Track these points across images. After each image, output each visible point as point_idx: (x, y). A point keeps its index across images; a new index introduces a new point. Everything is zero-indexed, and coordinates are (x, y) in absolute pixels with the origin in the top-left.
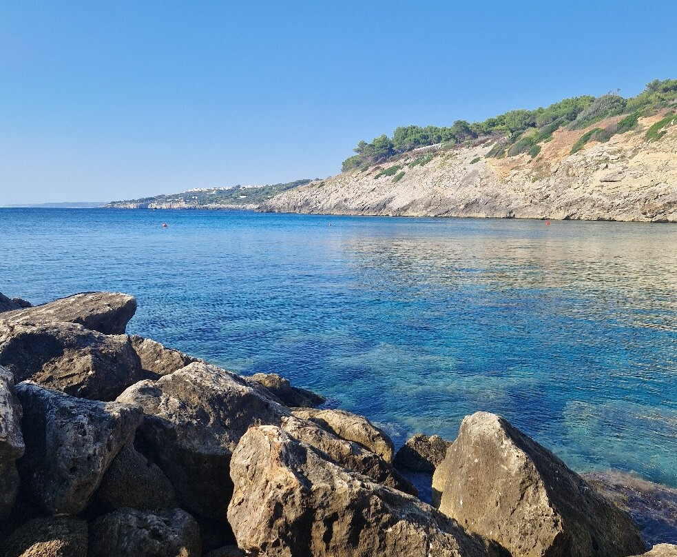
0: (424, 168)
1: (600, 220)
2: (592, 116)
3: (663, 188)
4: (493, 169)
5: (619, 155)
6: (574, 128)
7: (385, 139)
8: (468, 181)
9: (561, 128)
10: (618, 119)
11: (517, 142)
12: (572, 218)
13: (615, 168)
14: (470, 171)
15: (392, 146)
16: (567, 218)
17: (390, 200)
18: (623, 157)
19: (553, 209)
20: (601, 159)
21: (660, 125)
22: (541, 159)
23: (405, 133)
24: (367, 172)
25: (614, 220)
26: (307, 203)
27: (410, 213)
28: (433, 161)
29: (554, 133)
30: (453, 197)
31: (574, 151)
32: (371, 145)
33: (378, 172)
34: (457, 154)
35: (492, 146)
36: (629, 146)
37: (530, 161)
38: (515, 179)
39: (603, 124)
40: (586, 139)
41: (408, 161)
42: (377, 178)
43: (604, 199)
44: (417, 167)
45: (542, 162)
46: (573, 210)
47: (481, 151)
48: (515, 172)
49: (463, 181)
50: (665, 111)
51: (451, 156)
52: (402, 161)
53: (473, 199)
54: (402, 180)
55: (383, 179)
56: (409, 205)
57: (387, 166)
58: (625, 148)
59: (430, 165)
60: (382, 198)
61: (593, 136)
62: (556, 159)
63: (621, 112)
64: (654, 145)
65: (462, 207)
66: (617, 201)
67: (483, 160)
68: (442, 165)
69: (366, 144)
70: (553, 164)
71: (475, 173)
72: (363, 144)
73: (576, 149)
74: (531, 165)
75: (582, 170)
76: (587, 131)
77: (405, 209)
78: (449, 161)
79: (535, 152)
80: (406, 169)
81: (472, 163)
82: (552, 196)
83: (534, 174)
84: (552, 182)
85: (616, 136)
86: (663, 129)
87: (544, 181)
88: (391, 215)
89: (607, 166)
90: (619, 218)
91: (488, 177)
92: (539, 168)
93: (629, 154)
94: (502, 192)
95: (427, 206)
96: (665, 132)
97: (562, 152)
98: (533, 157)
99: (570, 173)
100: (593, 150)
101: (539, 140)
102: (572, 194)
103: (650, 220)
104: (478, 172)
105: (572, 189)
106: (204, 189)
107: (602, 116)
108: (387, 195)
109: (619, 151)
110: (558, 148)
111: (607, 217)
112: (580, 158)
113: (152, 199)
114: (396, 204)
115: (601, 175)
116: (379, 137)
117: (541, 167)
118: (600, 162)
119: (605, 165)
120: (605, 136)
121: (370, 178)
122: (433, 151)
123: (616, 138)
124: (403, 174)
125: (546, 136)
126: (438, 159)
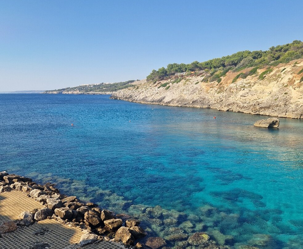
0: (178, 84)
1: (239, 112)
2: (241, 67)
3: (261, 100)
4: (204, 87)
5: (249, 85)
6: (234, 71)
7: (163, 69)
8: (194, 92)
9: (230, 71)
10: (251, 69)
11: (213, 76)
12: (230, 110)
13: (246, 90)
14: (195, 87)
15: (166, 72)
16: (228, 111)
17: (164, 98)
18: (250, 85)
19: (223, 106)
20: (242, 86)
21: (264, 73)
22: (221, 84)
23: (171, 66)
24: (155, 84)
25: (243, 112)
26: (131, 97)
27: (171, 104)
28: (181, 82)
29: (227, 73)
30: (188, 98)
31: (233, 82)
32: (158, 72)
33: (159, 85)
34: (190, 79)
35: (204, 77)
36: (252, 81)
37: (217, 85)
38: (211, 92)
39: (244, 71)
40: (238, 77)
41: (172, 81)
42: (159, 88)
43: (241, 103)
44: (175, 84)
45: (221, 85)
46: (230, 107)
47: (200, 78)
48: (211, 89)
49: (192, 92)
50: (268, 66)
51: (188, 80)
52: (169, 80)
53: (195, 99)
54: (169, 89)
55: (161, 88)
56: (171, 101)
57: (163, 82)
58: (251, 82)
59: (180, 83)
60: (161, 97)
61: (240, 76)
62: (226, 85)
63: (252, 66)
64: (261, 82)
65: (191, 102)
66: (245, 105)
67: (200, 83)
68: (184, 84)
69: (156, 71)
70: (225, 87)
71: (197, 88)
72: (154, 71)
73: (234, 81)
74: (217, 86)
75: (235, 90)
76: (239, 73)
77: (169, 102)
78: (187, 82)
79: (219, 81)
80: (171, 84)
81: (196, 84)
82: (224, 100)
83: (218, 90)
84: (224, 94)
85: (249, 76)
86: (265, 75)
87: (222, 93)
88: (164, 105)
89: (244, 89)
90: (245, 112)
91: (201, 90)
92: (220, 88)
93: (252, 84)
94: (206, 97)
95: (178, 102)
96: (265, 77)
97: (229, 82)
98: (218, 83)
99: (231, 91)
100: (240, 81)
101: (222, 76)
102: (231, 100)
103: (254, 114)
104: (198, 88)
105: (231, 98)
106: (87, 85)
107: (245, 67)
108: (163, 96)
109: (249, 83)
110: (228, 80)
111: (241, 111)
112: (235, 85)
113: (64, 89)
114: (166, 100)
115: (241, 93)
116: (161, 68)
117: (221, 87)
118: (242, 87)
119: (243, 89)
120: (245, 76)
121: (156, 88)
122: (182, 76)
123: (249, 77)
124: (169, 86)
125: (224, 74)
126: (183, 81)
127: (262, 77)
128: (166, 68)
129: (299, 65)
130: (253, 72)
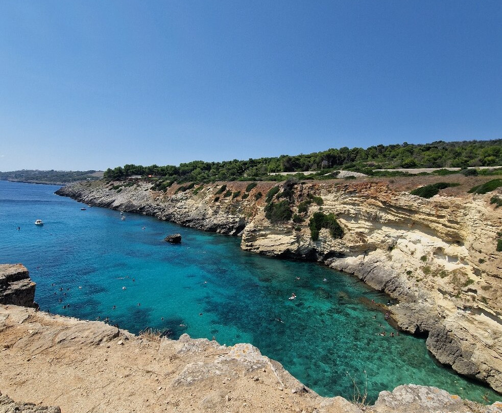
0: (129, 189)
2: (184, 180)
5: (186, 198)
6: (178, 183)
7: (120, 168)
8: (142, 198)
9: (175, 183)
10: (189, 184)
11: (161, 185)
14: (144, 194)
15: (122, 172)
17: (114, 201)
21: (199, 189)
22: (166, 194)
23: (128, 167)
24: (107, 185)
28: (133, 186)
29: (173, 184)
30: (136, 204)
32: (113, 171)
33: (111, 187)
34: (141, 185)
35: (154, 185)
37: (163, 194)
40: (179, 189)
41: (125, 184)
42: (110, 190)
44: (127, 187)
47: (150, 185)
48: (158, 197)
51: (139, 185)
52: (122, 183)
53: (143, 206)
54: (120, 193)
55: (113, 190)
56: (120, 205)
57: (116, 183)
58: (188, 195)
59: (132, 188)
60: (111, 199)
61: (181, 189)
62: (170, 195)
63: (191, 181)
64: (194, 196)
65: (139, 209)
67: (149, 190)
68: (135, 189)
69: (111, 170)
70: (169, 197)
71: (146, 195)
72: (109, 170)
73: (176, 193)
74: (163, 196)
76: (181, 186)
77: (118, 207)
78: (138, 188)
79: (165, 191)
80: (123, 187)
81: (145, 191)
82: (166, 210)
83: (163, 200)
86: (198, 191)
87: (165, 203)
91: (149, 198)
92: (165, 198)
93: (188, 198)
95: (126, 207)
97: (173, 193)
99: (173, 202)
100: (180, 195)
101: (168, 186)
102: (171, 211)
107: (187, 181)
108: (113, 199)
110: (172, 191)
112: (176, 196)
114: (115, 204)
116: (117, 167)
118: (180, 199)
119: (181, 201)
120: (184, 189)
121: (107, 189)
122: (137, 179)
123: (188, 191)
124: (121, 190)
125: (170, 185)
126: (135, 186)
127: (196, 193)
128: (123, 168)
129: (218, 187)
130: (191, 187)
